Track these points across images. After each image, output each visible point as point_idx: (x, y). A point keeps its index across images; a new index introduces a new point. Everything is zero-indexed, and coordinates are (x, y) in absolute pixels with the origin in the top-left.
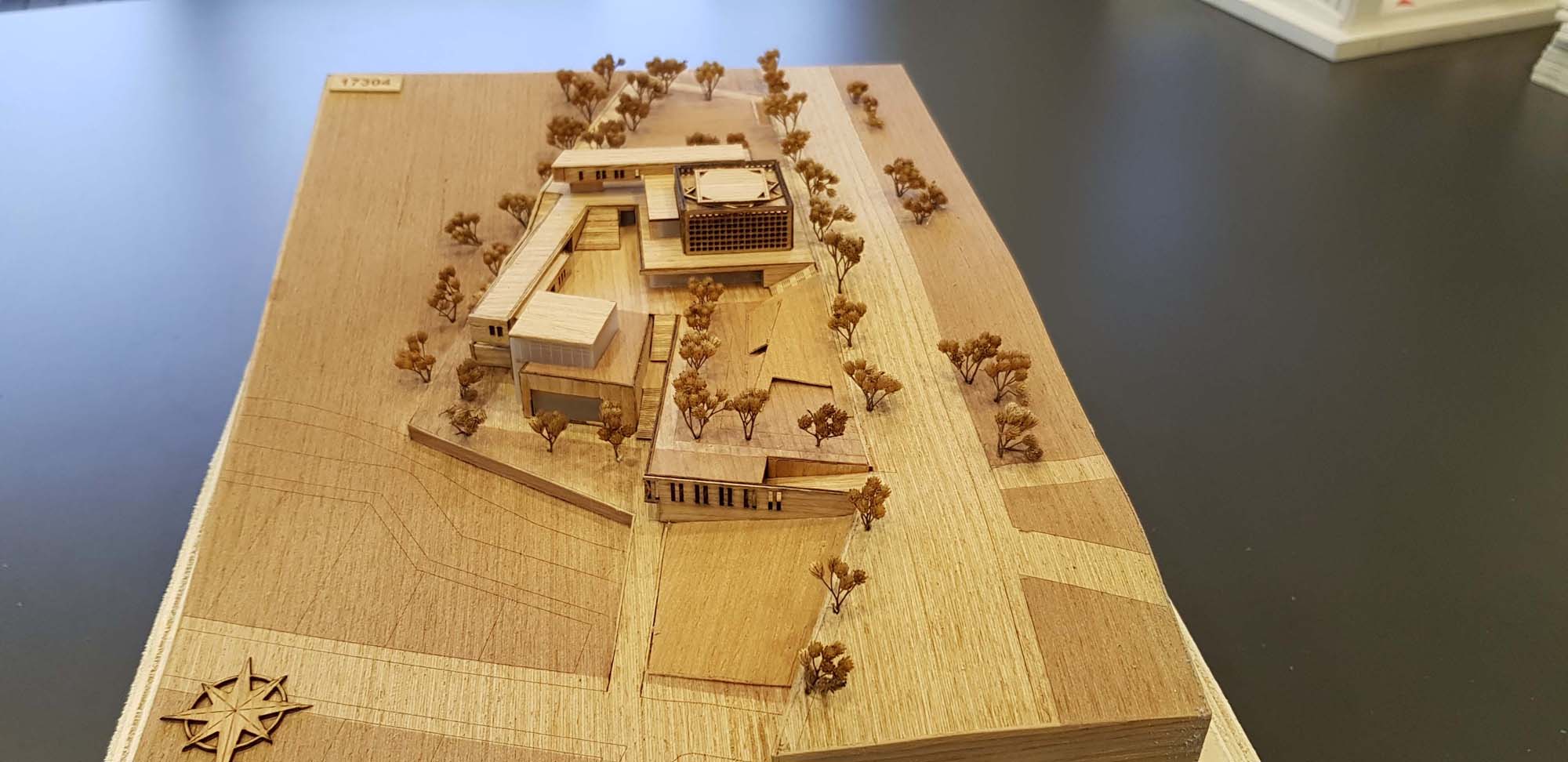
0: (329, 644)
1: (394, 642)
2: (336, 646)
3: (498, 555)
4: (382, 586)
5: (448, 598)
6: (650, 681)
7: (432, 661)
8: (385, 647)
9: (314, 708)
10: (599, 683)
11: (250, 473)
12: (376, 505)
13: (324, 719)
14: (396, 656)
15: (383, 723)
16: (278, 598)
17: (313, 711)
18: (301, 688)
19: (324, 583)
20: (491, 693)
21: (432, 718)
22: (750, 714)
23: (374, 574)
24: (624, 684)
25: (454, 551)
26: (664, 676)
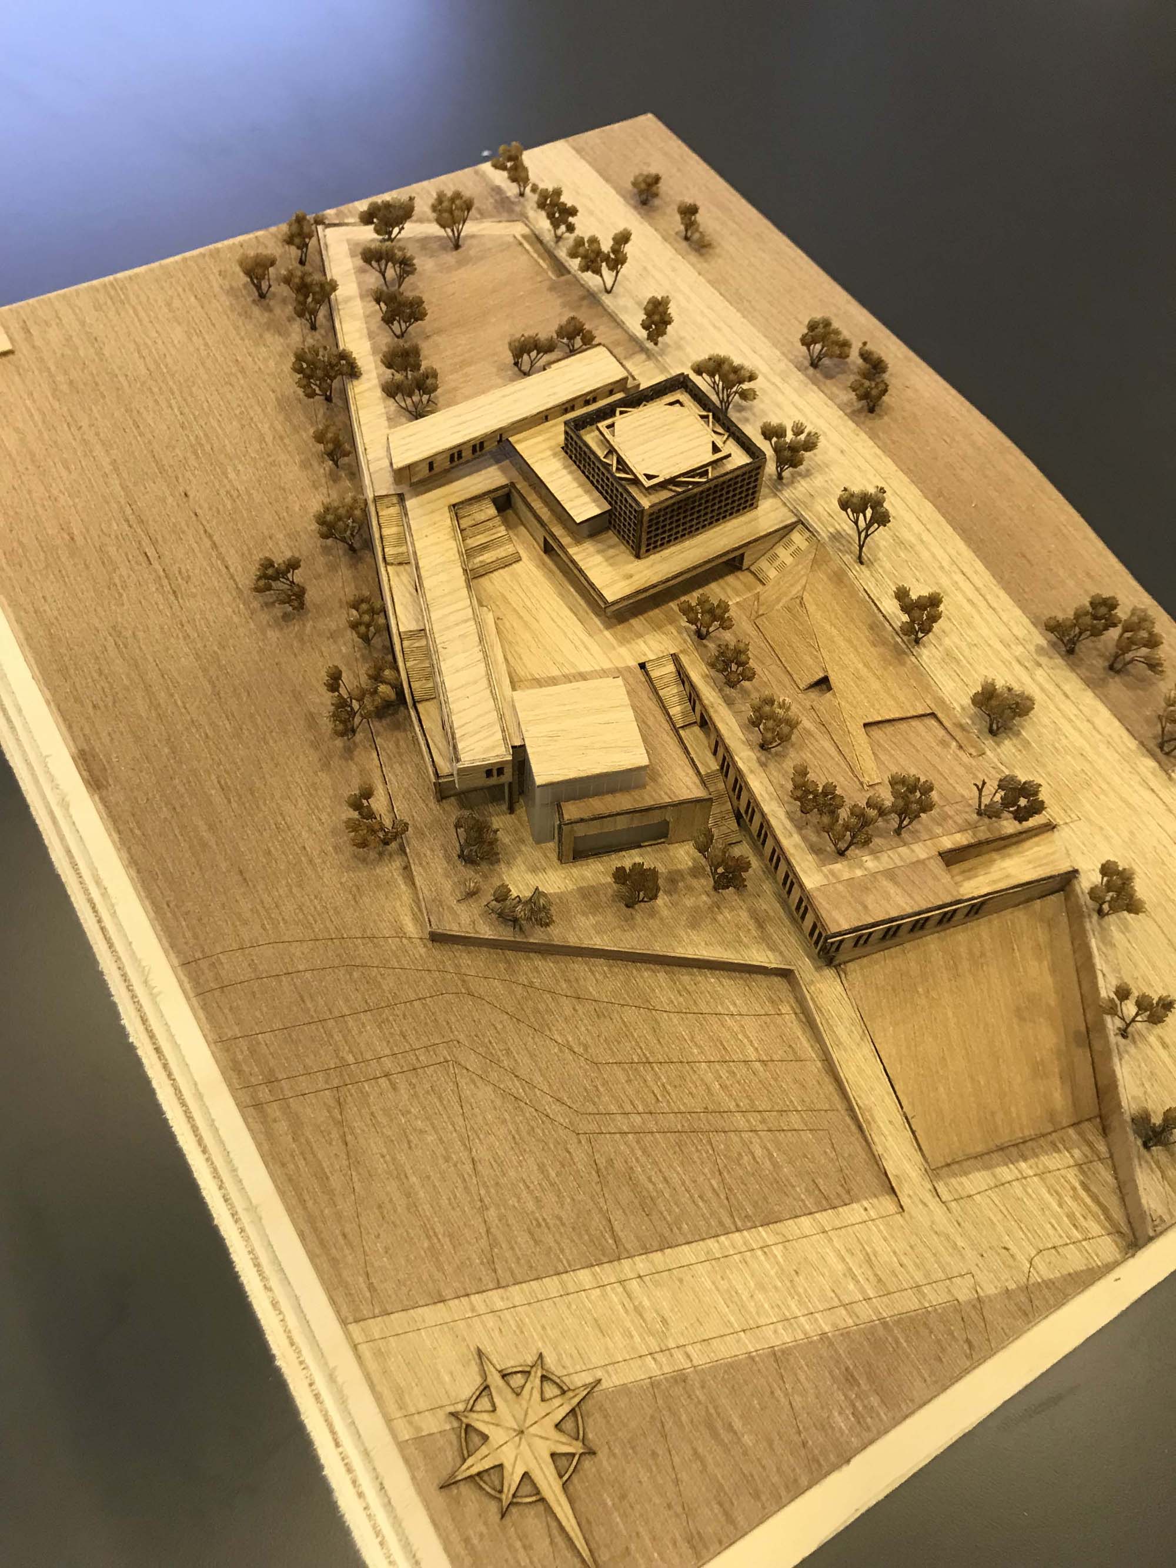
0: (552, 1285)
1: (625, 1249)
2: (563, 1284)
3: (656, 1074)
4: (553, 1174)
5: (643, 1159)
6: (938, 1177)
7: (687, 1253)
8: (619, 1259)
9: (603, 1381)
10: (887, 1204)
11: (271, 1081)
12: (462, 1060)
13: (624, 1390)
14: (641, 1264)
15: (695, 1363)
16: (442, 1246)
17: (605, 1384)
18: (567, 1362)
19: (481, 1200)
20: (782, 1270)
21: (744, 1331)
22: (1063, 1172)
23: (531, 1161)
24: (915, 1193)
25: (601, 1089)
26: (948, 1165)
